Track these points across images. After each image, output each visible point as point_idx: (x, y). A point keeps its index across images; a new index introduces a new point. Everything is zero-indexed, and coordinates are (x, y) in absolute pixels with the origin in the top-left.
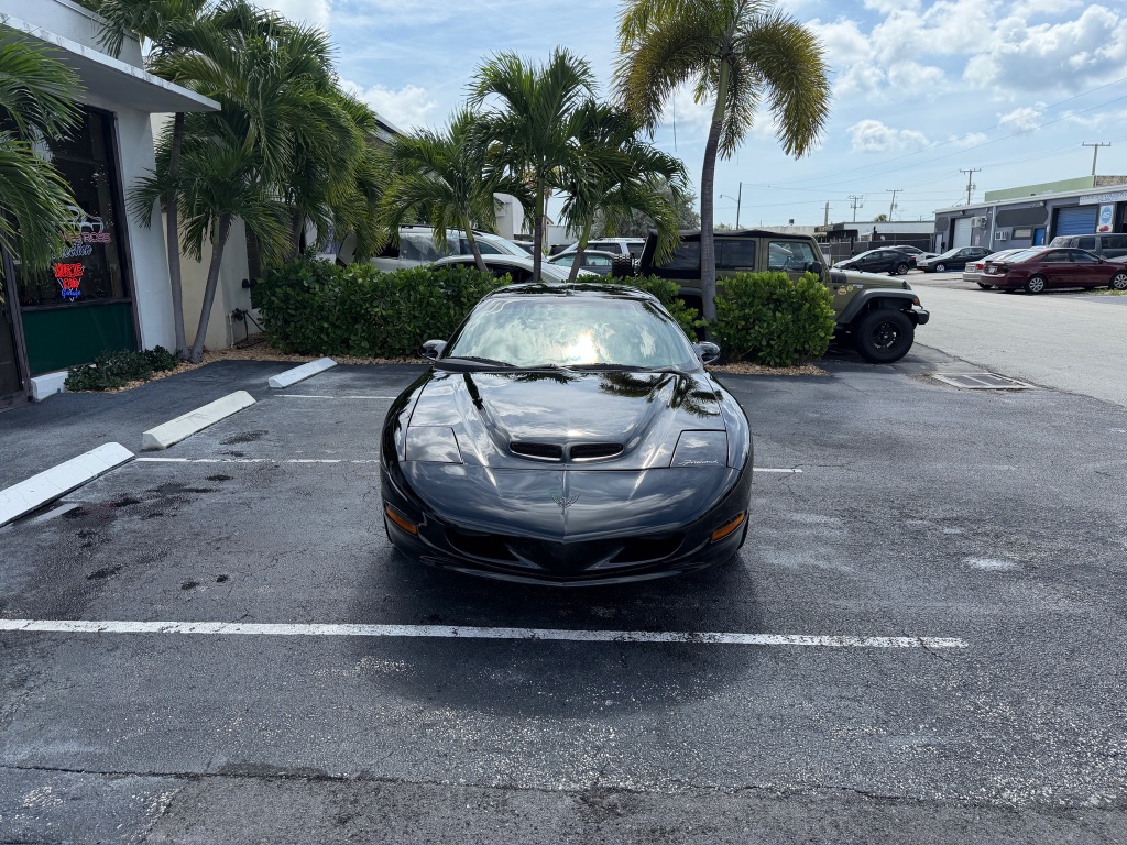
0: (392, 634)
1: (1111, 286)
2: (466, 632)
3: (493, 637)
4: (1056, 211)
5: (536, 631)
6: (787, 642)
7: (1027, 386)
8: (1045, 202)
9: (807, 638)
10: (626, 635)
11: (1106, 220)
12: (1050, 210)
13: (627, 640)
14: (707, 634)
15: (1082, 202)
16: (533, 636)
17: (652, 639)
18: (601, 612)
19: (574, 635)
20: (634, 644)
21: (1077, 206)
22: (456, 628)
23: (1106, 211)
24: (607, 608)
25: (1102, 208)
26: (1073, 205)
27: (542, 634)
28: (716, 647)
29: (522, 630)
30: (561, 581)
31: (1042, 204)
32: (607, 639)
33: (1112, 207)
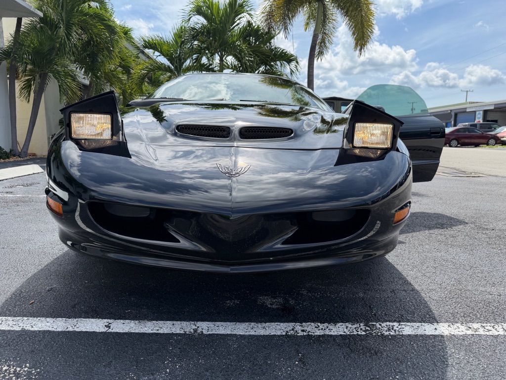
0: (35, 329)
1: (487, 144)
2: (120, 326)
3: (150, 331)
4: (456, 115)
5: (199, 324)
6: (469, 332)
7: (481, 175)
8: (451, 110)
9: (488, 326)
10: (298, 327)
11: (479, 118)
12: (453, 114)
13: (301, 334)
14: (384, 324)
15: (468, 110)
16: (195, 331)
17: (327, 332)
18: (268, 301)
19: (242, 329)
20: (310, 338)
21: (466, 112)
22: (110, 321)
23: (479, 114)
24: (275, 298)
25: (477, 113)
26: (464, 111)
27: (206, 327)
28: (398, 339)
29: (184, 324)
30: (229, 265)
31: (449, 111)
32: (279, 333)
33: (482, 112)
